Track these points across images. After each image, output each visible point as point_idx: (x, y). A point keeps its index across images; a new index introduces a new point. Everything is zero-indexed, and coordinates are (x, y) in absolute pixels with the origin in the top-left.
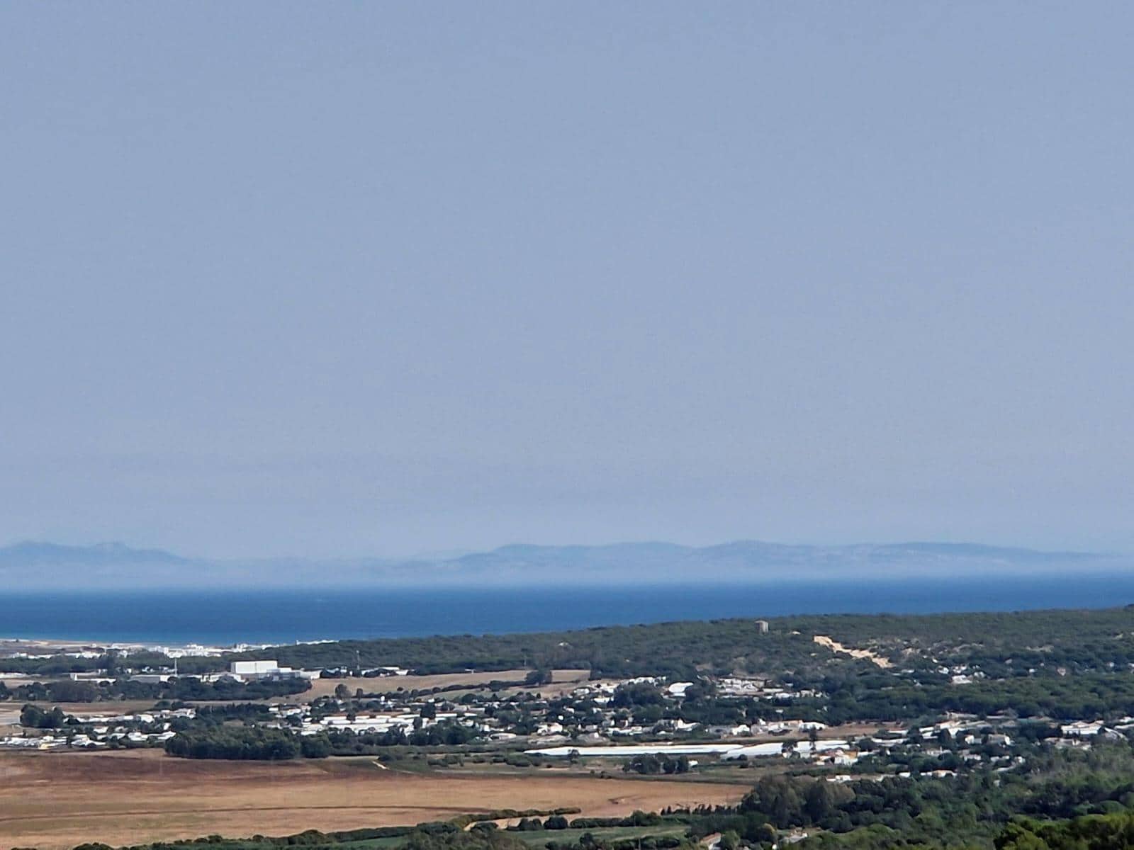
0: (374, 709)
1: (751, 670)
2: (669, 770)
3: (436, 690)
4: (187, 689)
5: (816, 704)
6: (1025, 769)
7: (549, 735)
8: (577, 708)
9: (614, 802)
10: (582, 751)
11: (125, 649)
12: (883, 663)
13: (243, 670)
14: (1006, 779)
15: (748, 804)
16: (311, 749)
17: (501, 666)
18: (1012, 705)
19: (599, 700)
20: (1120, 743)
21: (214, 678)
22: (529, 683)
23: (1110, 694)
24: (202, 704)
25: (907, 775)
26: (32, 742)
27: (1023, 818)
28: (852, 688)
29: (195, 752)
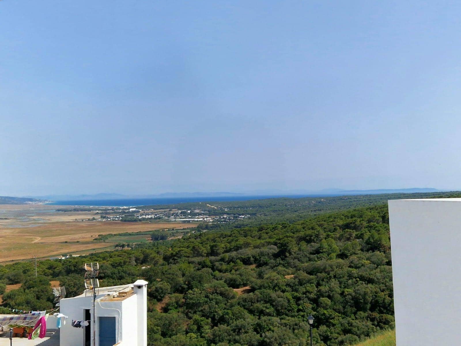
0: (149, 215)
1: (199, 209)
2: (188, 222)
3: (157, 212)
4: (124, 212)
5: (207, 213)
6: (234, 222)
7: (172, 218)
8: (176, 214)
9: (181, 227)
10: (176, 220)
11: (115, 207)
12: (216, 208)
13: (131, 210)
14: (232, 223)
15: (198, 227)
16: (140, 220)
17: (166, 209)
18: (233, 213)
19: (179, 213)
20: (247, 218)
21: (127, 211)
22: (169, 211)
23: (245, 212)
24: (125, 214)
25: (219, 223)
26: (102, 220)
27: (234, 228)
28: (212, 211)
29: (124, 221)
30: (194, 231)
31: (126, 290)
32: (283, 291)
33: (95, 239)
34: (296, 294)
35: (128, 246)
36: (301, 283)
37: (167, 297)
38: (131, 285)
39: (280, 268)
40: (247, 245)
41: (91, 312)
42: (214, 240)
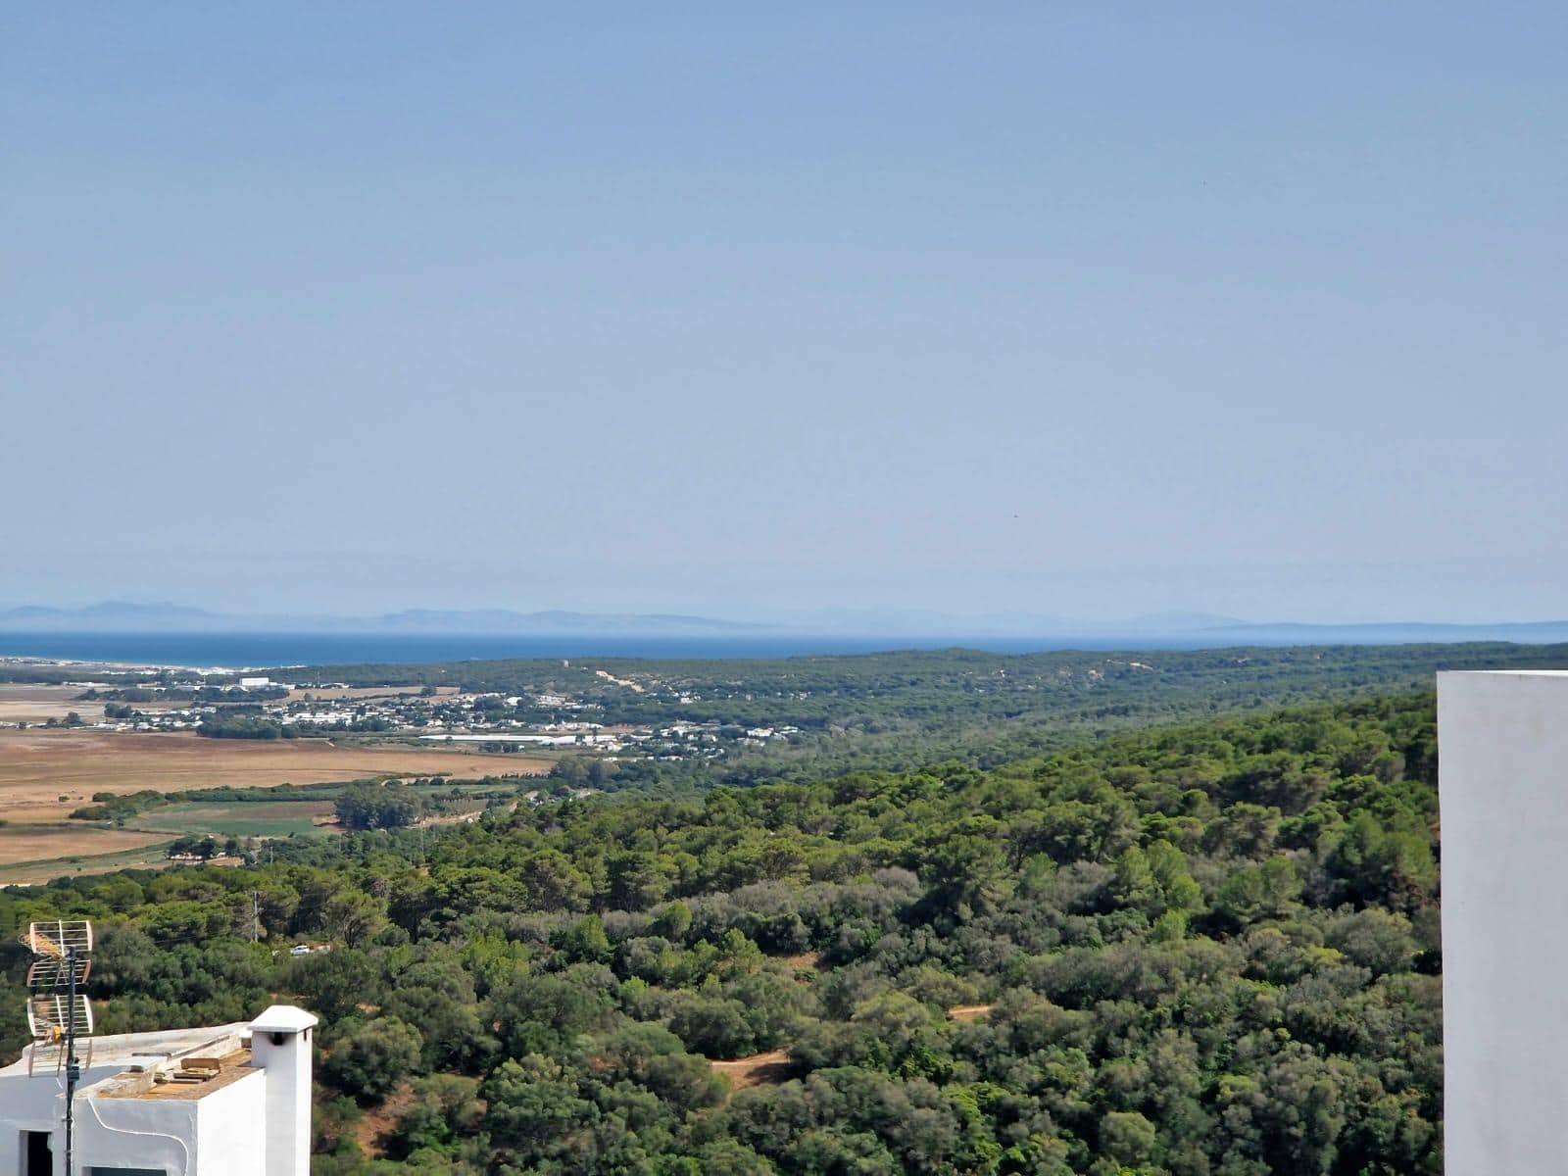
0: (327, 709)
1: (557, 690)
2: (506, 750)
3: (366, 698)
4: (213, 695)
5: (596, 712)
6: (724, 756)
7: (434, 727)
8: (451, 711)
9: (473, 769)
10: (454, 737)
11: (173, 669)
12: (638, 688)
13: (247, 683)
14: (712, 763)
15: (554, 773)
16: (287, 733)
17: (405, 683)
18: (717, 717)
19: (465, 706)
20: (781, 743)
21: (228, 688)
22: (423, 694)
23: (777, 711)
24: (221, 704)
25: (652, 758)
26: (112, 726)
27: (723, 786)
28: (619, 704)
29: (214, 733)
30: (536, 794)
31: (216, 1052)
32: (940, 1078)
33: (80, 814)
34: (996, 1092)
35: (231, 848)
36: (1022, 1045)
37: (405, 1087)
38: (242, 1030)
39: (930, 973)
40: (779, 864)
41: (56, 1145)
42: (627, 839)
